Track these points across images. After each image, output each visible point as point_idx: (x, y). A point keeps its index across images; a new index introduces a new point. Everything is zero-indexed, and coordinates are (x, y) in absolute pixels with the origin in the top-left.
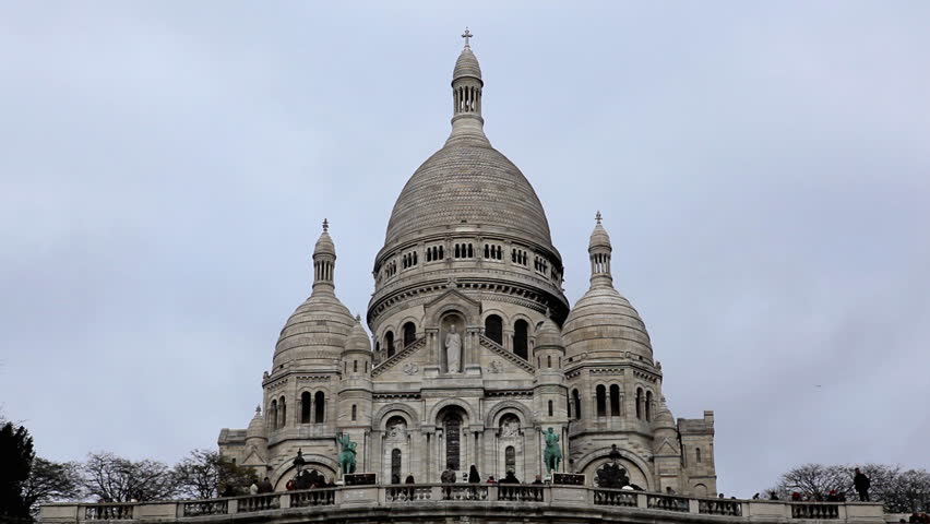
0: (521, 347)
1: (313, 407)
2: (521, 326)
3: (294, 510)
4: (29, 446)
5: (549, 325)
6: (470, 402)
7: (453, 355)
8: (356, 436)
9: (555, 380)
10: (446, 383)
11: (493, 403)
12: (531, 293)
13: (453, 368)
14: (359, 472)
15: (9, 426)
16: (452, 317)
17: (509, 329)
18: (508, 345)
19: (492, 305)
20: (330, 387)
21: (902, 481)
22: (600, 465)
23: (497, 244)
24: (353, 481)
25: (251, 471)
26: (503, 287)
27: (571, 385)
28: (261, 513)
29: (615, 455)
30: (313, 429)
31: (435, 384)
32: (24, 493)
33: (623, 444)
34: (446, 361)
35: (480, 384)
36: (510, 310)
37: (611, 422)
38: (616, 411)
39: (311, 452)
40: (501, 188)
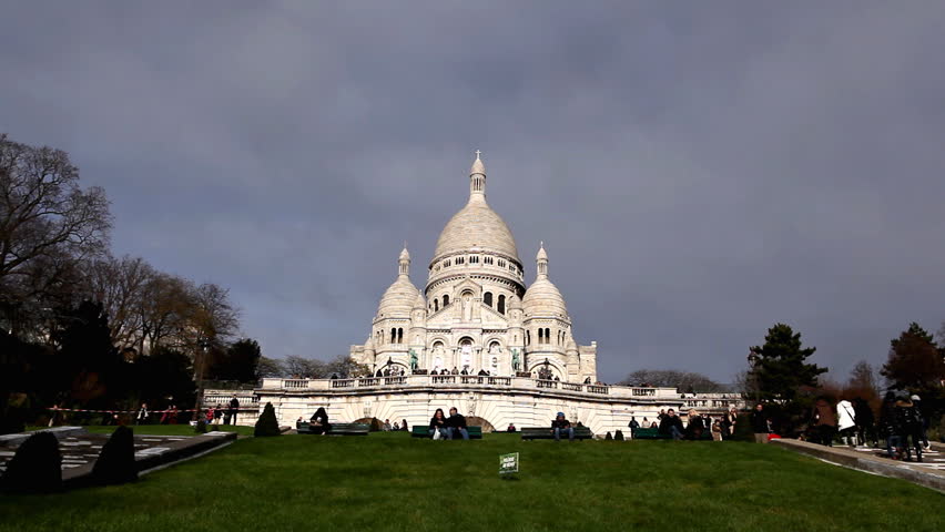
0: (501, 309)
1: (397, 336)
2: (502, 298)
3: (387, 386)
4: (258, 350)
5: (516, 298)
6: (475, 335)
7: (467, 311)
8: (418, 351)
9: (518, 325)
10: (463, 326)
11: (486, 336)
12: (508, 281)
13: (467, 317)
14: (421, 368)
15: (249, 340)
16: (467, 292)
17: (495, 300)
18: (495, 306)
19: (488, 286)
20: (405, 326)
21: (686, 378)
22: (539, 367)
23: (490, 257)
24: (417, 372)
25: (366, 367)
26: (493, 278)
27: (526, 328)
28: (370, 387)
29: (547, 363)
30: (397, 346)
31: (458, 326)
32: (256, 372)
33: (551, 358)
34: (463, 314)
35: (480, 326)
36: (497, 290)
37: (545, 347)
38: (548, 342)
39: (396, 357)
40: (494, 229)
